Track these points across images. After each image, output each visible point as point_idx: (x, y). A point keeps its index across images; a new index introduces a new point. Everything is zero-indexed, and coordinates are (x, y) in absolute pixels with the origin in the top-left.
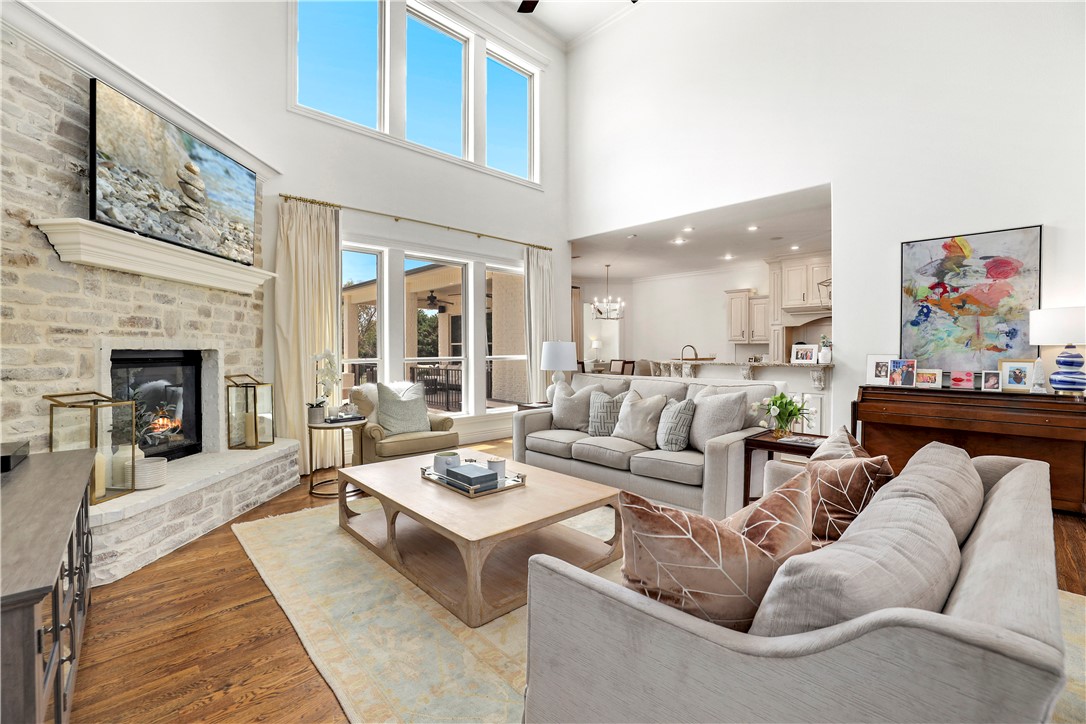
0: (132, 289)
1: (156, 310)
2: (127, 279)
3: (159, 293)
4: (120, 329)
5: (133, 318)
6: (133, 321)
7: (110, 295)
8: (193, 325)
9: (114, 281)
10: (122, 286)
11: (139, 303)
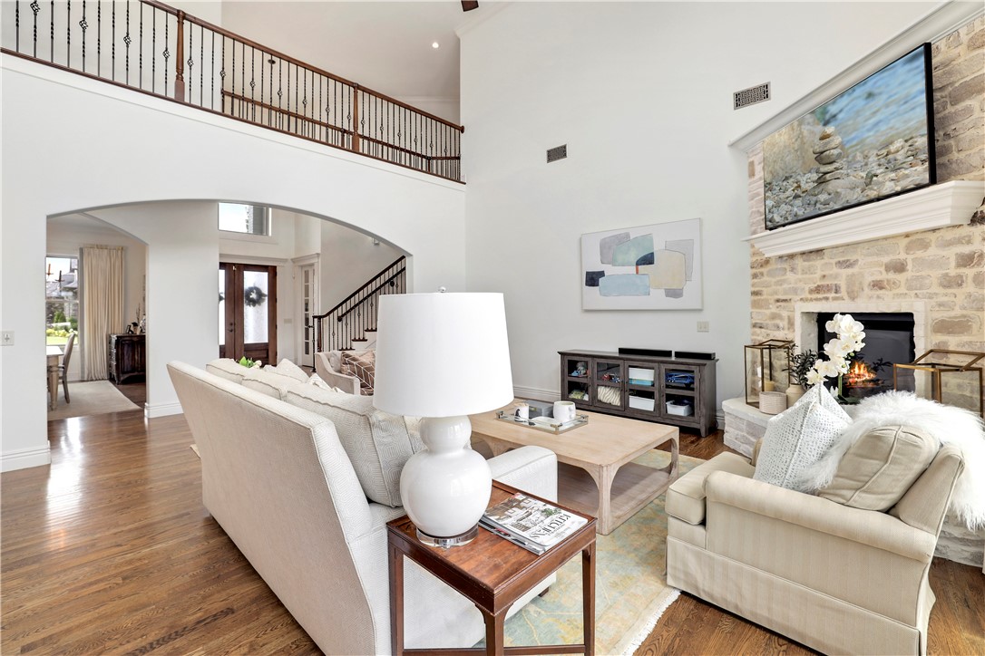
0: (818, 263)
1: (836, 276)
2: (813, 256)
3: (841, 259)
4: (809, 296)
5: (819, 286)
6: (818, 289)
7: (804, 272)
8: (878, 285)
9: (804, 261)
10: (811, 263)
11: (824, 273)
